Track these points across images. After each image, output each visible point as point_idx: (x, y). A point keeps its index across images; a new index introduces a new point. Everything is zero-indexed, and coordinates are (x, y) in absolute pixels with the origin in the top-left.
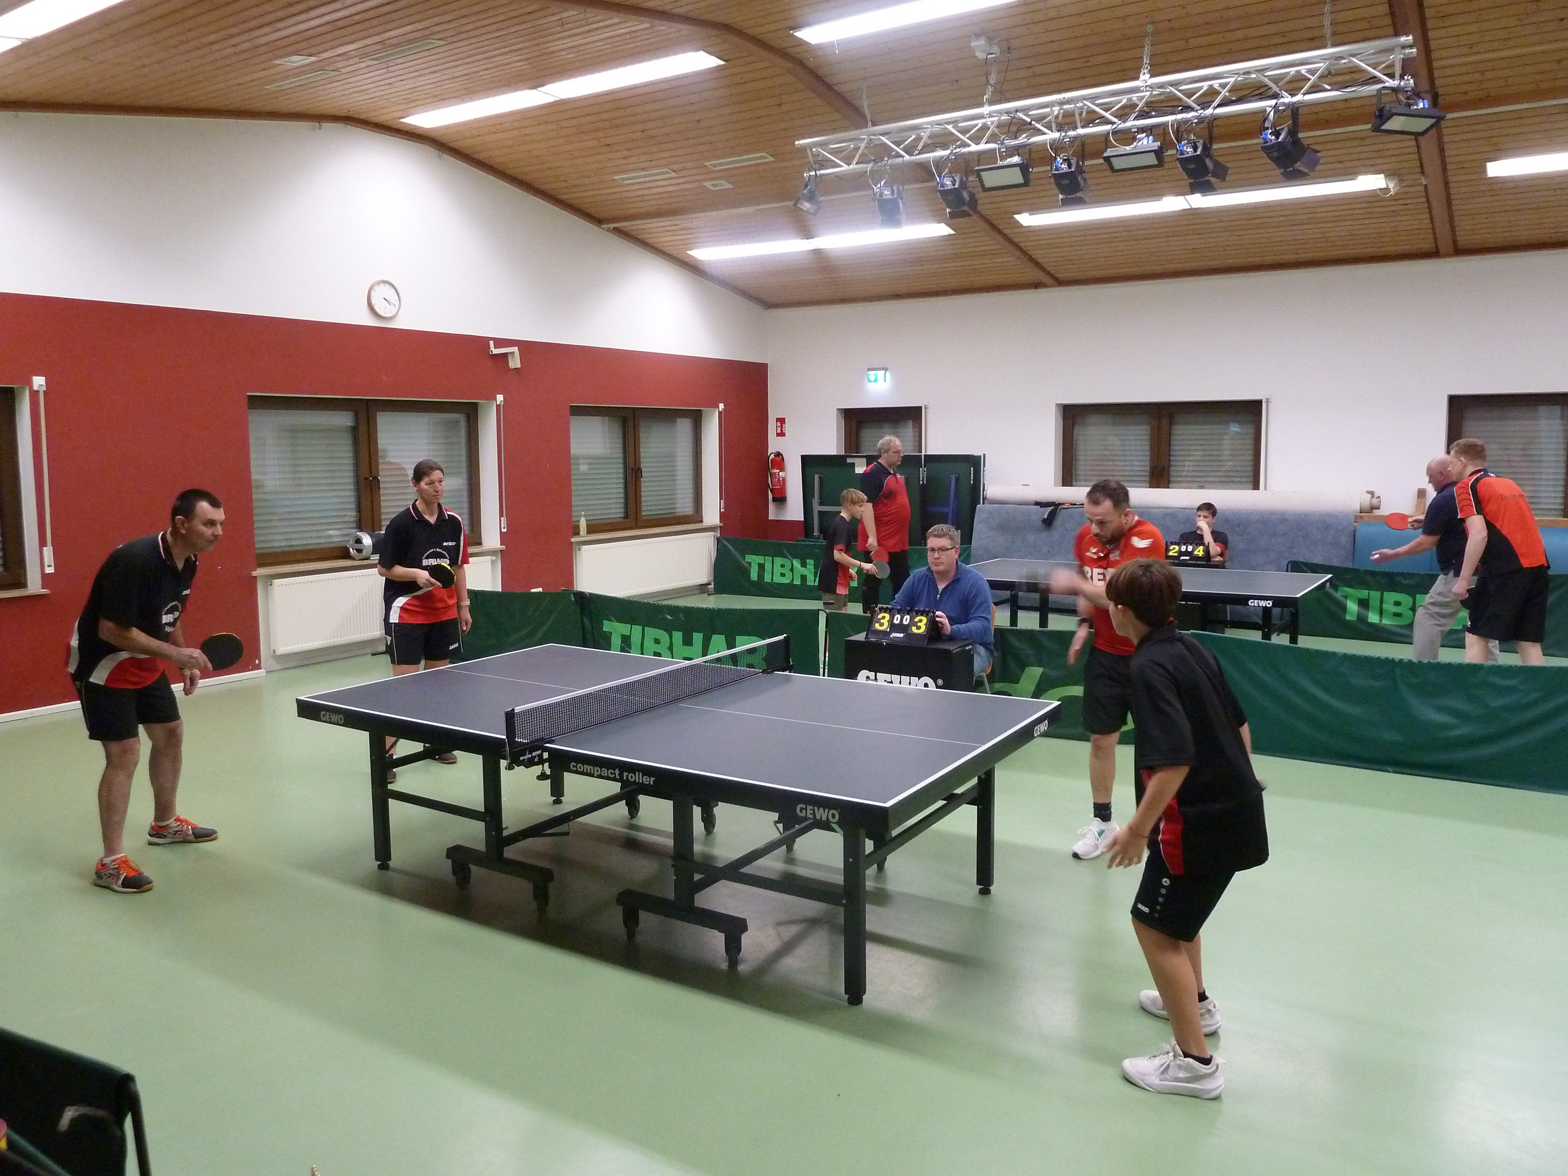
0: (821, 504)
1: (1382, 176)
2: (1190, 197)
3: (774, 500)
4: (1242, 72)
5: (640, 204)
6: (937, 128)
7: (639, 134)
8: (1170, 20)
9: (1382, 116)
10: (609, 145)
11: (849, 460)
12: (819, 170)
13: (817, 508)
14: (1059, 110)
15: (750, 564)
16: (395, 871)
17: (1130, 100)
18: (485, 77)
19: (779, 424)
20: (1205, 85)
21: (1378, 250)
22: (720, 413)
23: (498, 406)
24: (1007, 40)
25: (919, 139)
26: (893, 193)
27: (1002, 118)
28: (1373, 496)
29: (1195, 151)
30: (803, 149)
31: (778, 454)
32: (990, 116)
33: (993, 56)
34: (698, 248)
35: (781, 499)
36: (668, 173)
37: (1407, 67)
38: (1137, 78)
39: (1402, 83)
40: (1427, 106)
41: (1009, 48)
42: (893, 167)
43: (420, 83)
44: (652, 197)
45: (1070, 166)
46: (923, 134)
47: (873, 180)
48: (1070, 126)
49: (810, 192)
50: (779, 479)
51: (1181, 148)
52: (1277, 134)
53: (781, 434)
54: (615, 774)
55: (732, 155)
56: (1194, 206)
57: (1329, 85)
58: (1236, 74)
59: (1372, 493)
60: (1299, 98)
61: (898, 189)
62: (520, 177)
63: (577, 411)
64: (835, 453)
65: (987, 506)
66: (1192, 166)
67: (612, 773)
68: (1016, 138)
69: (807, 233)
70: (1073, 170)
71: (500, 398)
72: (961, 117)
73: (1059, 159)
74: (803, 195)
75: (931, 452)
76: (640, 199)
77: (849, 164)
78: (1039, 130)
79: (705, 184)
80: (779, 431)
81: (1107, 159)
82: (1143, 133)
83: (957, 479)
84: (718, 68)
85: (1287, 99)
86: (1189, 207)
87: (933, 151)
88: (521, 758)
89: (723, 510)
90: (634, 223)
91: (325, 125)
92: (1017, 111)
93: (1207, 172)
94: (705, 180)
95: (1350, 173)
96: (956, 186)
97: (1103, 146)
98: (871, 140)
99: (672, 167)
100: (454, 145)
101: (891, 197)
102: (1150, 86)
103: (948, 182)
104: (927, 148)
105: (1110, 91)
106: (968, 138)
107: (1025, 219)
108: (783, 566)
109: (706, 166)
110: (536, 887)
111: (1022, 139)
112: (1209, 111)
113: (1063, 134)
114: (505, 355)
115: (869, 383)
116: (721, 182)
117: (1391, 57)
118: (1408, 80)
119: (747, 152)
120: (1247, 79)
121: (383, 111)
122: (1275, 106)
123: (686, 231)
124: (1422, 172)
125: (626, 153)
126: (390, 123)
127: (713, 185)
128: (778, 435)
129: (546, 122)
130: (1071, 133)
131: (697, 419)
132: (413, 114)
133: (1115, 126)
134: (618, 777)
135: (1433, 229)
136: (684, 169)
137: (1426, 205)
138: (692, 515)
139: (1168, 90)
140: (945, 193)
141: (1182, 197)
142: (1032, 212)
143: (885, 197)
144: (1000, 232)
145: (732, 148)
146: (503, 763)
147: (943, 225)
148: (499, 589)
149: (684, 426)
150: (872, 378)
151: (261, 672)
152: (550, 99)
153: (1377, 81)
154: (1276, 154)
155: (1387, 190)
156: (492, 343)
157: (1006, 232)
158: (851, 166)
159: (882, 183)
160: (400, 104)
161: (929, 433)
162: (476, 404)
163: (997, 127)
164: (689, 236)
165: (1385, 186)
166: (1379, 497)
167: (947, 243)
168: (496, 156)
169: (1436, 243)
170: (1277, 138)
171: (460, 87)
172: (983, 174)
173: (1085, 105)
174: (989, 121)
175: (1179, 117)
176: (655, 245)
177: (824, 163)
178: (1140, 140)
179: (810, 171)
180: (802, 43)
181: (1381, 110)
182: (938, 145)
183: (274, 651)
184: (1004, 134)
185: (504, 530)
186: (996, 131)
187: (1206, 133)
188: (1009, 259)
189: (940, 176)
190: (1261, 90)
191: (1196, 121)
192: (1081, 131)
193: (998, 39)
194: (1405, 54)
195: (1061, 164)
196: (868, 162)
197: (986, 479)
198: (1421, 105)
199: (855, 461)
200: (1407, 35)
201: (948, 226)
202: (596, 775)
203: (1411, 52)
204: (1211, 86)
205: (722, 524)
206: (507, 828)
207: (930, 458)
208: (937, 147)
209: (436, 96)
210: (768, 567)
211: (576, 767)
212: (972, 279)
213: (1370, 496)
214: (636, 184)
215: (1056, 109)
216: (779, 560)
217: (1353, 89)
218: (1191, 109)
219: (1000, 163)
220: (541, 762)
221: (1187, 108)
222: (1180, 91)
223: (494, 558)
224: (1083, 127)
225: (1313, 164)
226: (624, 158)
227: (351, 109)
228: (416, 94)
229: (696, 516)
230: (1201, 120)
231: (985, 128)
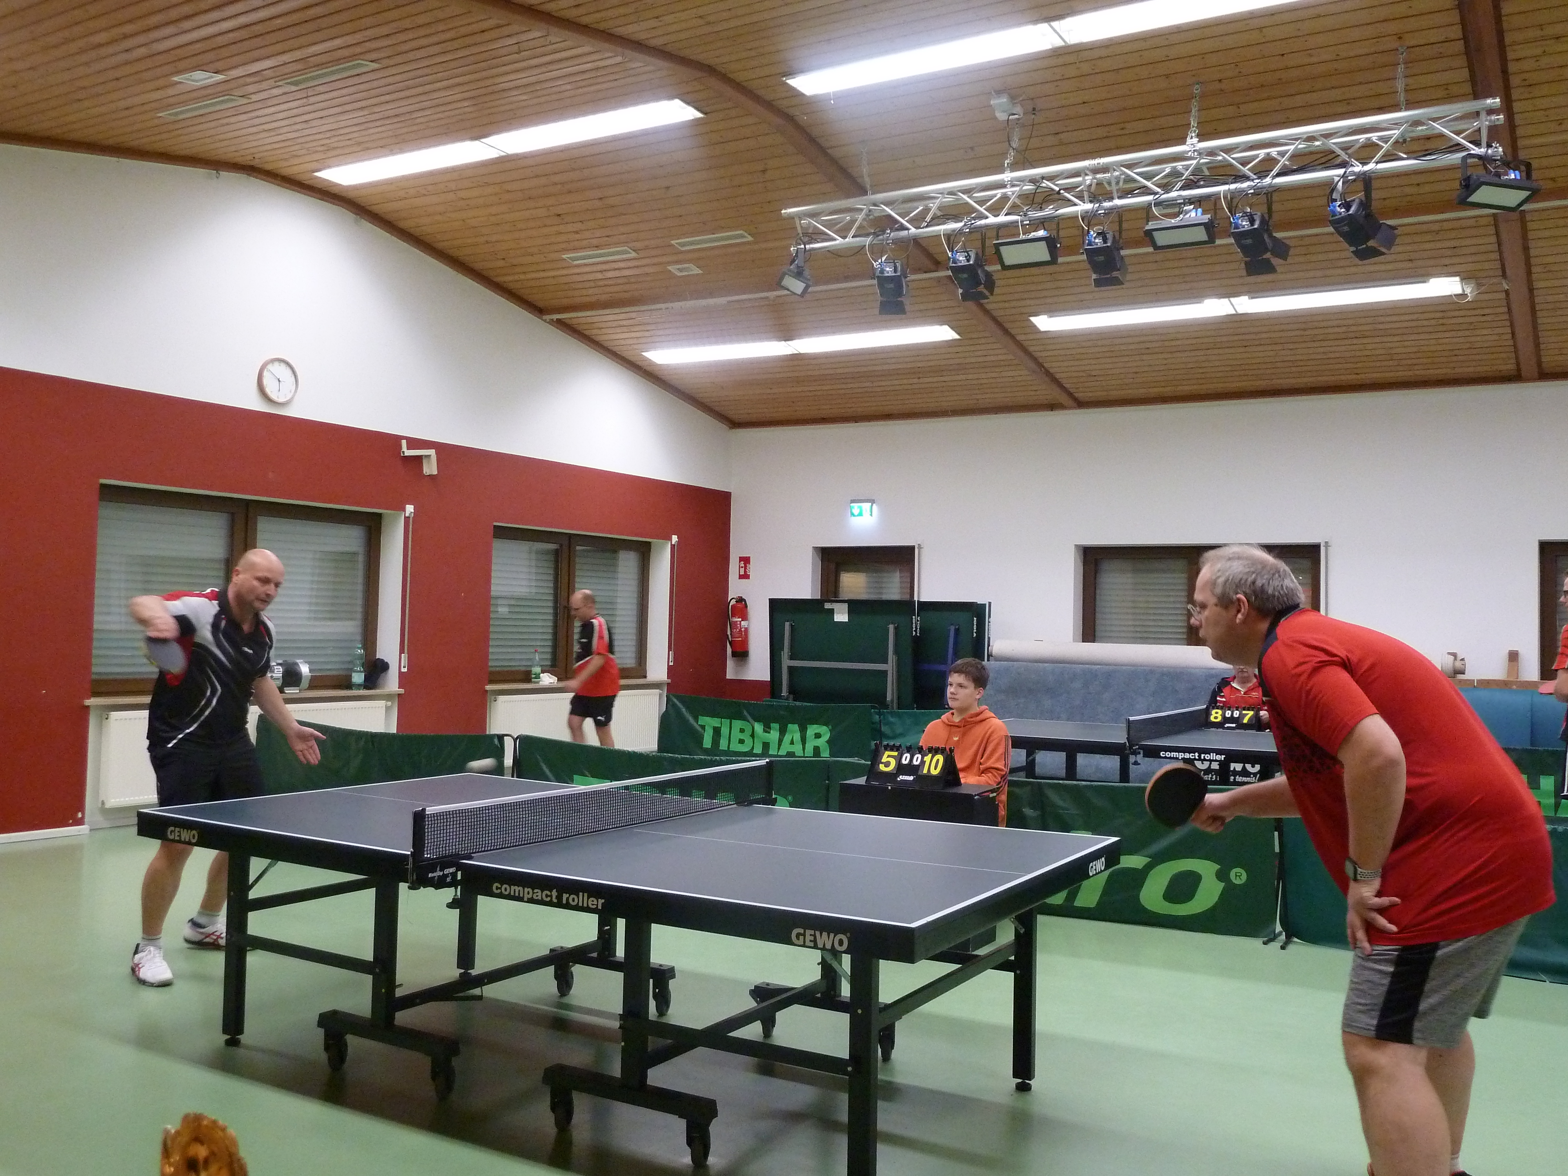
0: (792, 658)
1: (1457, 279)
2: (1234, 300)
3: (734, 654)
4: (1305, 136)
5: (591, 292)
6: (949, 199)
7: (598, 203)
8: (1220, 81)
9: (1469, 186)
10: (559, 215)
11: (828, 606)
12: (809, 243)
13: (786, 662)
14: (1093, 179)
15: (703, 727)
16: (247, 1047)
17: (1175, 168)
18: (422, 120)
19: (743, 565)
20: (1262, 153)
21: (1453, 372)
22: (673, 546)
23: (407, 519)
24: (1032, 99)
25: (927, 210)
26: (895, 271)
27: (1025, 188)
28: (1455, 659)
29: (1252, 224)
30: (791, 217)
31: (740, 600)
32: (1013, 186)
33: (1016, 116)
34: (655, 348)
35: (742, 654)
36: (627, 252)
37: (1494, 133)
38: (1182, 141)
39: (1490, 151)
40: (1519, 177)
41: (1034, 109)
42: (897, 242)
43: (343, 124)
44: (606, 283)
45: (1105, 241)
46: (932, 205)
47: (872, 253)
48: (1104, 196)
49: (798, 267)
50: (740, 630)
51: (1236, 220)
52: (1347, 206)
53: (745, 576)
54: (551, 896)
55: (703, 233)
56: (1240, 311)
57: (1405, 153)
58: (1297, 139)
59: (1454, 655)
60: (1371, 166)
61: (902, 266)
62: (452, 252)
63: (502, 533)
64: (810, 598)
65: (992, 662)
66: (1249, 241)
67: (547, 896)
68: (1041, 209)
69: (787, 335)
70: (1109, 245)
71: (410, 509)
72: (977, 184)
73: (1092, 233)
74: (790, 270)
75: (923, 599)
76: (592, 284)
77: (844, 237)
78: (1069, 200)
79: (670, 268)
80: (742, 573)
81: (1149, 233)
82: (1191, 204)
83: (957, 631)
84: (696, 122)
85: (1358, 168)
86: (1234, 312)
87: (944, 224)
88: (430, 875)
89: (672, 664)
90: (580, 314)
91: (223, 174)
92: (1043, 178)
93: (1266, 250)
94: (669, 263)
95: (1420, 275)
96: (971, 262)
97: (1145, 221)
98: (870, 211)
99: (630, 245)
100: (375, 209)
101: (894, 274)
102: (1200, 153)
103: (961, 258)
104: (938, 219)
105: (1152, 157)
106: (985, 209)
107: (1044, 323)
108: (742, 731)
109: (673, 245)
110: (434, 1062)
111: (1048, 211)
112: (1267, 181)
113: (1097, 205)
114: (419, 458)
115: (853, 518)
116: (687, 265)
117: (1475, 124)
118: (1496, 147)
119: (722, 229)
120: (1310, 146)
121: (296, 161)
122: (1343, 176)
123: (642, 328)
124: (1504, 275)
125: (579, 226)
126: (303, 178)
127: (678, 269)
128: (741, 577)
129: (487, 184)
130: (1107, 204)
131: (644, 552)
132: (329, 167)
133: (1157, 196)
134: (555, 900)
135: (1515, 346)
136: (647, 248)
137: (1506, 317)
138: (632, 668)
139: (1220, 158)
140: (958, 270)
141: (1227, 299)
142: (1051, 314)
143: (887, 275)
144: (1013, 337)
145: (704, 223)
146: (403, 887)
147: (946, 328)
148: (394, 730)
149: (628, 562)
150: (856, 511)
151: (83, 829)
152: (493, 154)
153: (1463, 148)
154: (1346, 228)
155: (1463, 295)
156: (404, 442)
157: (1019, 338)
158: (847, 240)
159: (883, 259)
160: (317, 152)
161: (923, 576)
162: (379, 516)
163: (1019, 196)
164: (647, 334)
165: (1460, 292)
166: (1463, 660)
167: (951, 350)
168: (425, 226)
169: (1518, 364)
170: (1348, 210)
171: (390, 133)
172: (1002, 249)
173: (1124, 173)
174: (1008, 190)
175: (1233, 186)
176: (606, 344)
177: (815, 235)
178: (1186, 213)
179: (800, 245)
180: (796, 94)
181: (1468, 179)
182: (948, 217)
183: (103, 803)
184: (1027, 205)
185: (404, 670)
186: (1018, 202)
187: (1264, 208)
188: (1022, 373)
189: (952, 250)
190: (1330, 157)
191: (1252, 191)
192: (1118, 202)
193: (1024, 97)
194: (1490, 121)
195: (1095, 238)
196: (867, 235)
197: (992, 632)
198: (1512, 176)
199: (835, 606)
200: (1494, 97)
201: (952, 328)
202: (526, 899)
203: (1498, 119)
204: (1268, 154)
205: (669, 681)
206: (401, 985)
207: (926, 606)
208: (948, 219)
209: (359, 144)
210: (725, 731)
211: (500, 888)
212: (979, 397)
213: (1452, 657)
214: (586, 265)
215: (1089, 179)
216: (738, 724)
217: (1433, 157)
218: (1248, 178)
219: (1022, 237)
220: (454, 884)
221: (1241, 178)
222: (1233, 159)
223: (389, 703)
224: (1120, 198)
225: (1390, 242)
226: (577, 232)
227: (257, 156)
228: (336, 139)
229: (639, 670)
230: (1258, 192)
231: (1005, 198)
